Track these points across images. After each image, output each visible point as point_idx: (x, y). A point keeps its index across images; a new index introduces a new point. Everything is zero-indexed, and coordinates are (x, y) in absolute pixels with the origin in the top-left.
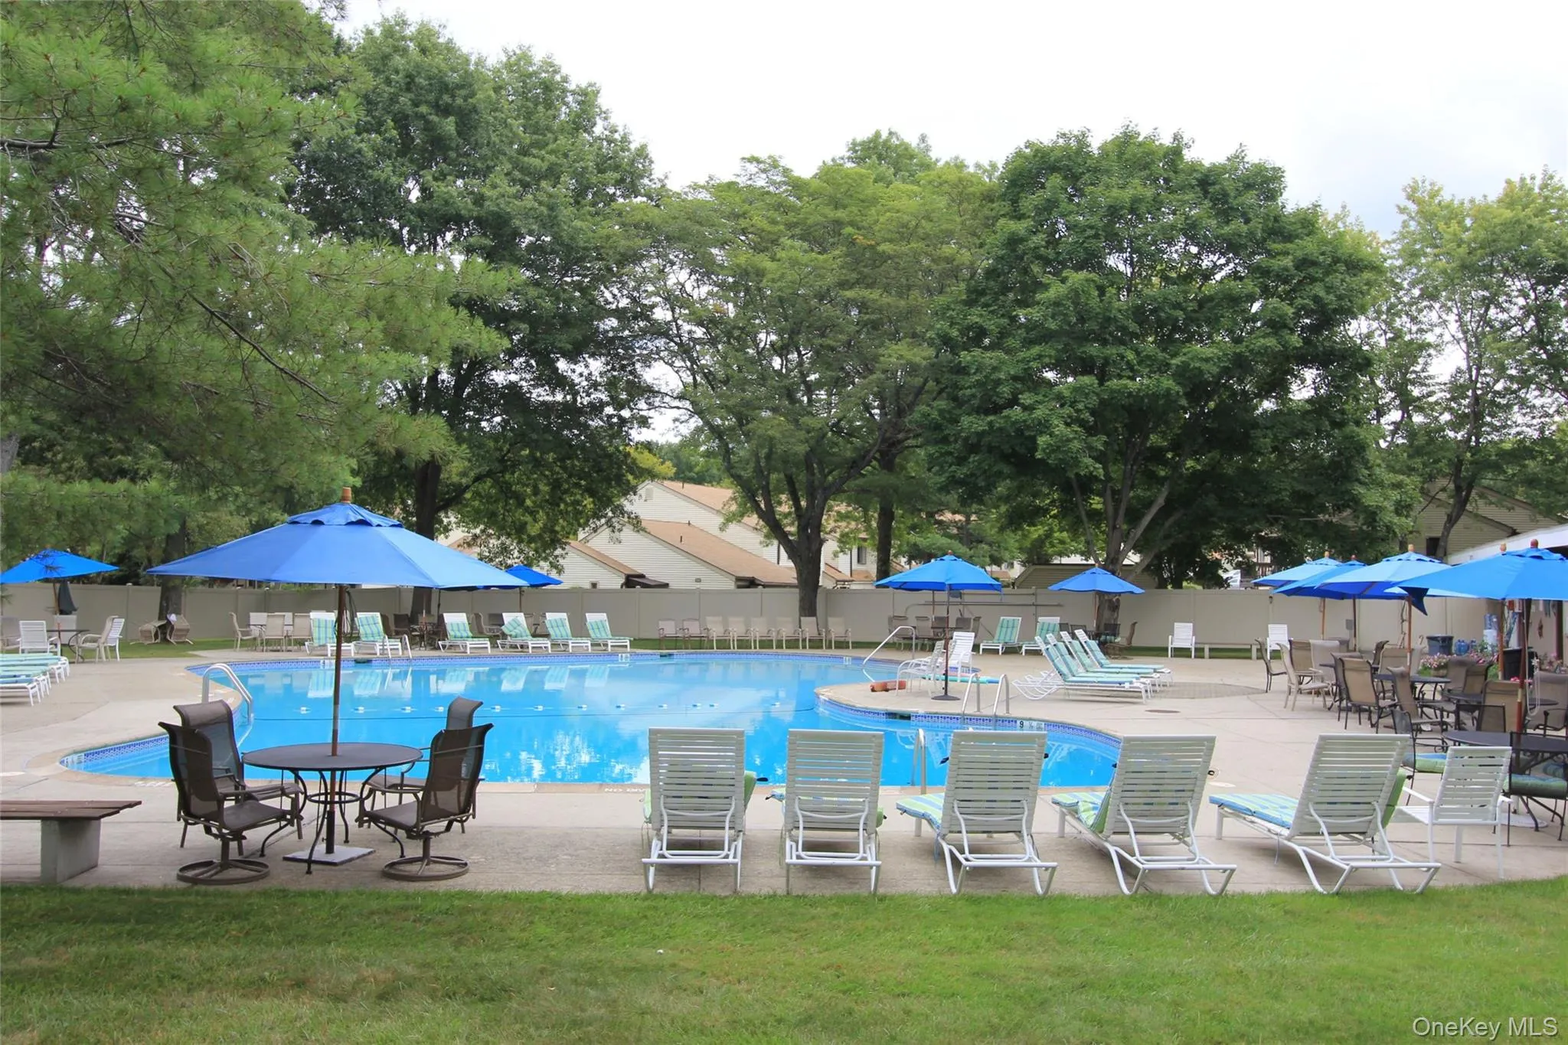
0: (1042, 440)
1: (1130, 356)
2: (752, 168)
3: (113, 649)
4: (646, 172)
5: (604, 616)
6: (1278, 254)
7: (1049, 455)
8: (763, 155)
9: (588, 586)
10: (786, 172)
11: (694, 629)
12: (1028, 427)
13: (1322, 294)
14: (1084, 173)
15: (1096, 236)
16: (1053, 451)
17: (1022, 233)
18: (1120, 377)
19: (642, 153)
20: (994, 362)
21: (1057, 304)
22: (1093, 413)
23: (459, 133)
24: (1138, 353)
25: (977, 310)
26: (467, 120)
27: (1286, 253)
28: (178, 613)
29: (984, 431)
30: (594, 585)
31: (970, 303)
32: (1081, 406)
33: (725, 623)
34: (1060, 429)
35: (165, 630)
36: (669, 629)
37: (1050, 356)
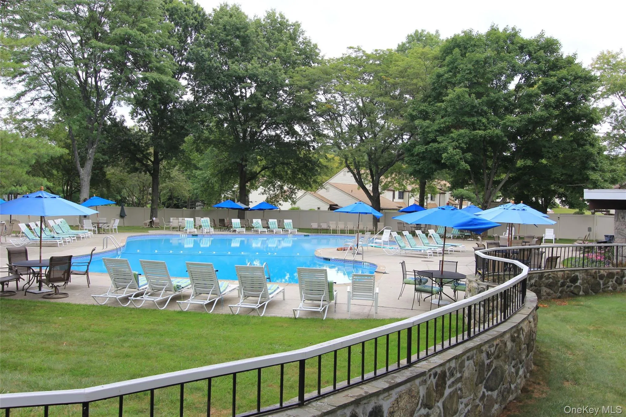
0: (444, 155)
1: (484, 120)
2: (351, 51)
3: (115, 229)
4: (317, 54)
5: (291, 221)
6: (551, 76)
7: (446, 161)
8: (355, 46)
9: (316, 209)
10: (364, 52)
11: (324, 226)
12: (440, 150)
13: (568, 92)
14: (469, 47)
15: (470, 73)
16: (448, 159)
17: (442, 73)
18: (480, 129)
19: (315, 46)
20: (427, 125)
21: (450, 101)
22: (466, 144)
23: (243, 45)
24: (488, 119)
25: (426, 104)
26: (245, 41)
27: (555, 76)
28: (156, 217)
29: (423, 152)
30: (319, 208)
31: (424, 101)
32: (460, 141)
33: (337, 224)
34: (450, 150)
35: (152, 222)
36: (315, 226)
37: (449, 122)
